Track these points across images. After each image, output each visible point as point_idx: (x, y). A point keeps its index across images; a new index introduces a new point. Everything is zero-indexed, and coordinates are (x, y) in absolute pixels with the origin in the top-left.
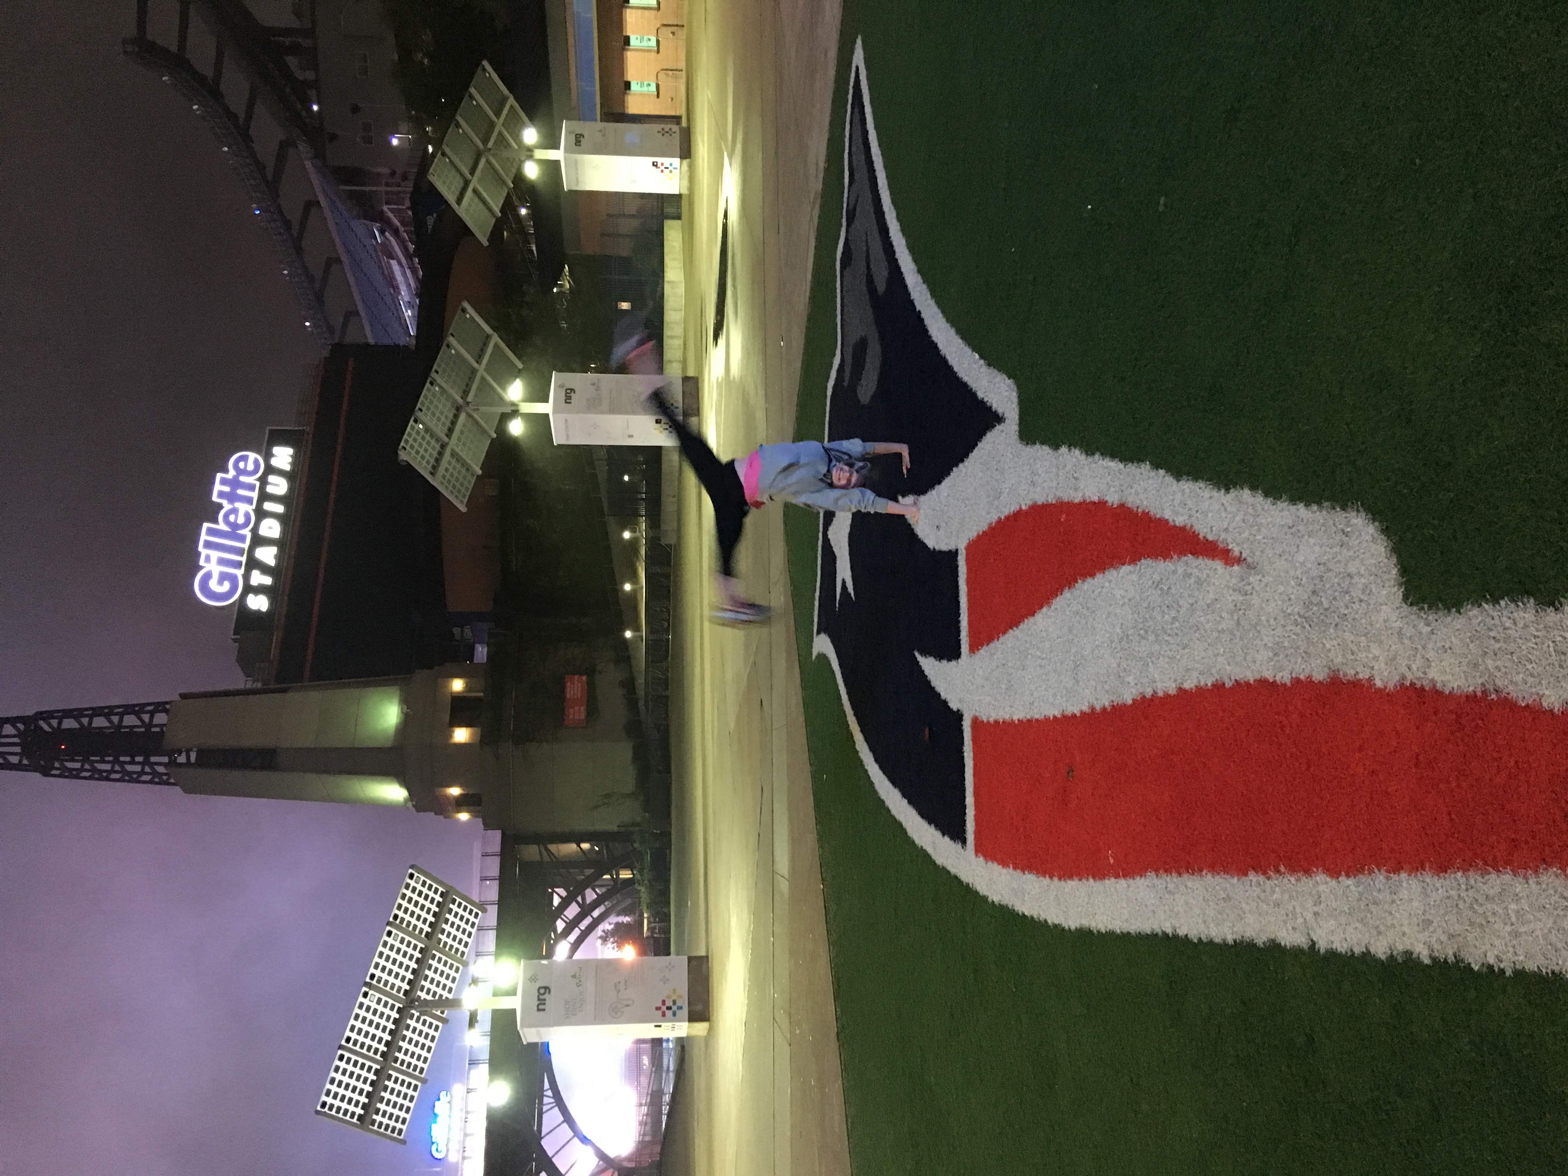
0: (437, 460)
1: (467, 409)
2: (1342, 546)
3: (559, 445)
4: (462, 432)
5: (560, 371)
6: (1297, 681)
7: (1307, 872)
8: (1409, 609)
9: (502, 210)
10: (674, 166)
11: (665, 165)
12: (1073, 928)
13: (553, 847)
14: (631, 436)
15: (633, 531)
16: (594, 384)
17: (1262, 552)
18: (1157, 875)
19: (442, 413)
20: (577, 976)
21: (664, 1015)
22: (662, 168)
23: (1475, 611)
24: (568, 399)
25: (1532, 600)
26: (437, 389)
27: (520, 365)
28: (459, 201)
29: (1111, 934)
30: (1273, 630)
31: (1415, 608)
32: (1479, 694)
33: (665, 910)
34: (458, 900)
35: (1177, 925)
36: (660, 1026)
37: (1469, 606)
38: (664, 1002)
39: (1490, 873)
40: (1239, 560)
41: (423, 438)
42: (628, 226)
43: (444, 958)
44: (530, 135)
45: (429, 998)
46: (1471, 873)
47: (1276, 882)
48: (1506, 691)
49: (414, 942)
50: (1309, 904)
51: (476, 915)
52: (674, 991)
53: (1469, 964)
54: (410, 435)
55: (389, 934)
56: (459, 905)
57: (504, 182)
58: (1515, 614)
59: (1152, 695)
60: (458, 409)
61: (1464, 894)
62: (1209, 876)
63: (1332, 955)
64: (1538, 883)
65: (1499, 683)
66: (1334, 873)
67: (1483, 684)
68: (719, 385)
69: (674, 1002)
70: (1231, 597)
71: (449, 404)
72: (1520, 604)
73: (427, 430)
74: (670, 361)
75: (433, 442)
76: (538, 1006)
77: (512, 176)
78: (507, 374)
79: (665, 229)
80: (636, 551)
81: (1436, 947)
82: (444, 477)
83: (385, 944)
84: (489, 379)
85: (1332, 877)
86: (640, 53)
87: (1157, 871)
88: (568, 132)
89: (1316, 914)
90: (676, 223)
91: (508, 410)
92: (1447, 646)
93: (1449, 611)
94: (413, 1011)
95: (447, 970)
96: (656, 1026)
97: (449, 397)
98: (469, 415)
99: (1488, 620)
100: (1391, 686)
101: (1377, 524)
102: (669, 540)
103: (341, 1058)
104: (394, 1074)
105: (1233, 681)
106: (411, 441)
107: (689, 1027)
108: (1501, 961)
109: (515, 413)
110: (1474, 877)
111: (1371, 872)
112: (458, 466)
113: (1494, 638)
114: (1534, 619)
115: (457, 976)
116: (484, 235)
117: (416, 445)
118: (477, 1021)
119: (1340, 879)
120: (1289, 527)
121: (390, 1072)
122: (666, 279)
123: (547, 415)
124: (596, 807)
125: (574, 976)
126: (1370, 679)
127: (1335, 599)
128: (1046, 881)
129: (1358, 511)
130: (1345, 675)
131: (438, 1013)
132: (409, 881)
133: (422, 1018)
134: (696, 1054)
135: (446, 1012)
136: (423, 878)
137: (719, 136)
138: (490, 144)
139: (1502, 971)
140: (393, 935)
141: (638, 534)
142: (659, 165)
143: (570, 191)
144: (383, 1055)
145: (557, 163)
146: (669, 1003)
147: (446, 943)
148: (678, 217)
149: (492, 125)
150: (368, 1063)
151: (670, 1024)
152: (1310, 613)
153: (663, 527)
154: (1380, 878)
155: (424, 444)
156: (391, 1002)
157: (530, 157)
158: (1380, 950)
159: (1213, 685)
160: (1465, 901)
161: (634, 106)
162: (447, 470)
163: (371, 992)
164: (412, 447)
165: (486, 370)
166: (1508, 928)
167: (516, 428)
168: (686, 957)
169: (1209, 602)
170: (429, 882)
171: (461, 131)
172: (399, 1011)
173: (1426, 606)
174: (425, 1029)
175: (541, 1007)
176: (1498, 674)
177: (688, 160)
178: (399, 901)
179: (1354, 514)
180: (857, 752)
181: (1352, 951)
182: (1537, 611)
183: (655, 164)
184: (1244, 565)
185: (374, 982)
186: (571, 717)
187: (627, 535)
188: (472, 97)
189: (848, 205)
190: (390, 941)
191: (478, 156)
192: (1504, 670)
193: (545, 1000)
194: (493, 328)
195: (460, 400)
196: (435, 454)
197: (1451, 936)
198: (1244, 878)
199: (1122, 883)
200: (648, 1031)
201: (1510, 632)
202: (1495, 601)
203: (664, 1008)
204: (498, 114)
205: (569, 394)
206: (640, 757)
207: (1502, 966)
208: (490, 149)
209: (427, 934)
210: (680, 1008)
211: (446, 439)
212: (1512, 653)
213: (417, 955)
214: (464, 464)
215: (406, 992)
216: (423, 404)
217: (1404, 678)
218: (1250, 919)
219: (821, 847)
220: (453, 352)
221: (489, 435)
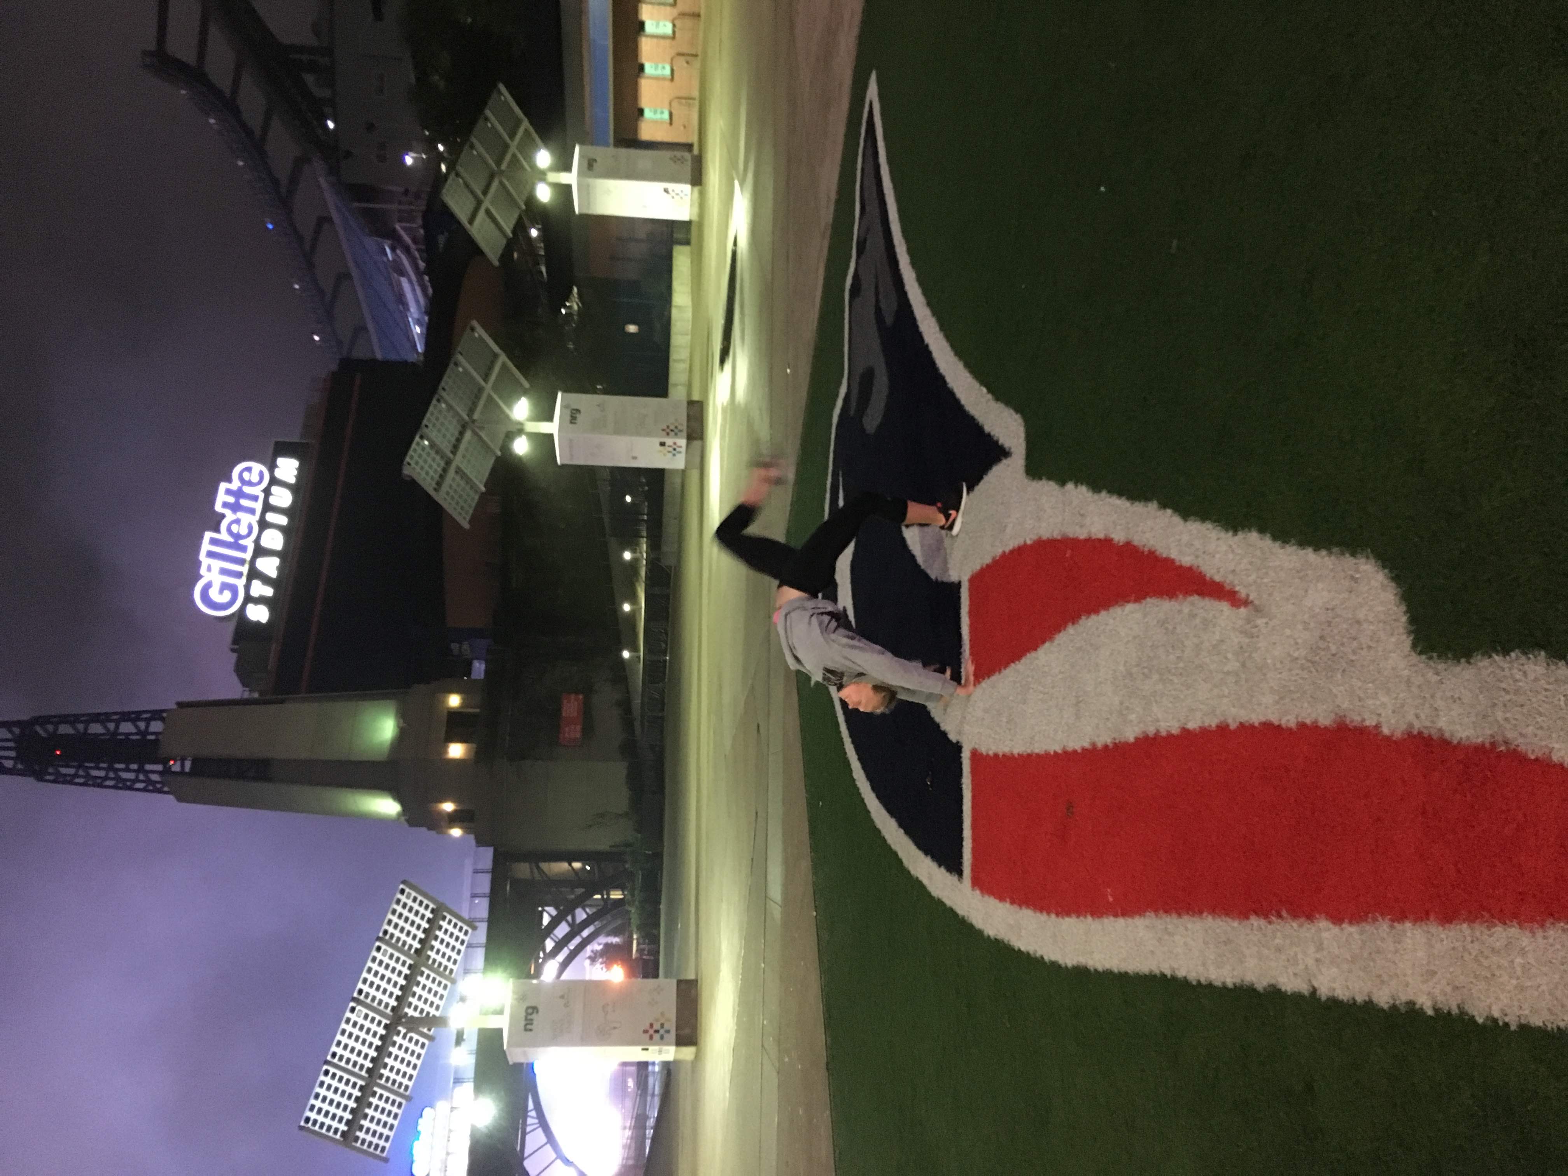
0: (442, 477)
1: (474, 426)
2: (1351, 592)
3: (561, 464)
4: (467, 450)
5: (566, 391)
6: (1302, 726)
7: (1310, 917)
8: (1418, 658)
9: (514, 231)
10: (685, 192)
11: (676, 192)
12: (1070, 965)
13: (544, 866)
14: (635, 458)
15: (633, 551)
16: (599, 406)
17: (1270, 595)
18: (1157, 916)
19: (447, 429)
20: (566, 997)
21: (651, 1037)
22: (674, 194)
23: (1486, 662)
24: (573, 419)
25: (1543, 653)
26: (443, 405)
27: (526, 385)
28: (471, 221)
29: (1108, 974)
30: (1280, 673)
31: (1424, 657)
32: (1487, 745)
33: (655, 932)
34: (448, 917)
35: (1176, 966)
36: (647, 1049)
37: (1479, 657)
38: (651, 1025)
39: (1496, 925)
40: (1246, 603)
41: (428, 454)
42: (638, 250)
43: (433, 975)
44: (543, 158)
45: (416, 1014)
46: (1476, 925)
47: (1278, 927)
48: (1516, 743)
49: (403, 958)
50: (1311, 950)
51: (466, 933)
52: (662, 1014)
53: (1473, 1016)
54: (415, 450)
55: (379, 949)
56: (450, 922)
57: (517, 205)
58: (1526, 667)
59: (1155, 734)
60: (464, 427)
61: (1469, 946)
62: (1210, 918)
63: (1334, 1003)
64: (1545, 938)
65: (1510, 735)
66: (1337, 919)
67: (1492, 736)
68: (724, 410)
69: (662, 1025)
70: (1236, 639)
71: (455, 422)
72: (1531, 656)
73: (432, 445)
74: (676, 385)
75: (438, 458)
76: (526, 1025)
77: (524, 198)
78: (512, 393)
79: (674, 254)
80: (637, 574)
81: (1440, 998)
82: (448, 493)
83: (374, 959)
84: (495, 397)
85: (1334, 923)
86: (654, 80)
87: (1156, 911)
88: (581, 156)
89: (1317, 960)
90: (685, 249)
91: (513, 428)
92: (1456, 696)
93: (1459, 661)
94: (400, 1028)
95: (435, 987)
96: (643, 1049)
97: (455, 414)
98: (475, 433)
99: (1498, 671)
100: (1398, 735)
101: (1386, 571)
102: (668, 561)
103: (326, 1073)
104: (379, 1091)
105: (1238, 724)
106: (416, 457)
107: (676, 1052)
108: (1506, 1015)
109: (520, 431)
110: (1479, 929)
111: (1375, 920)
112: (462, 483)
113: (1504, 689)
114: (1545, 671)
115: (445, 993)
116: (496, 257)
117: (421, 462)
118: (463, 1040)
119: (1344, 926)
120: (1298, 572)
121: (375, 1089)
122: (674, 303)
123: (551, 435)
124: (590, 826)
125: (562, 997)
126: (1377, 727)
127: (1343, 644)
128: (1043, 917)
129: (1368, 558)
130: (1352, 721)
131: (425, 1030)
132: (399, 896)
133: (409, 1035)
134: (683, 1078)
135: (433, 1030)
136: (414, 894)
137: (731, 164)
138: (504, 166)
139: (1507, 1025)
140: (382, 951)
141: (638, 555)
142: (670, 191)
143: (581, 215)
144: (369, 1070)
145: (568, 186)
146: (657, 1026)
147: (434, 961)
148: (687, 243)
149: (506, 147)
150: (353, 1079)
151: (657, 1048)
152: (1317, 658)
153: (665, 548)
154: (1383, 926)
155: (429, 460)
156: (378, 1018)
157: (543, 179)
158: (1383, 999)
159: (1218, 726)
160: (1470, 954)
161: (646, 133)
162: (451, 486)
163: (358, 1008)
164: (417, 463)
165: (493, 388)
166: (1514, 982)
167: (521, 447)
168: (674, 982)
169: (1215, 642)
170: (420, 898)
171: (475, 152)
172: (386, 1027)
173: (1435, 655)
174: (412, 1046)
175: (529, 1027)
176: (1508, 726)
177: (699, 187)
178: (390, 916)
179: (1363, 560)
180: (854, 780)
181: (1354, 999)
182: (1548, 664)
183: (666, 190)
184: (1250, 607)
185: (362, 997)
186: (566, 735)
187: (627, 556)
188: (487, 119)
189: (858, 237)
190: (379, 956)
191: (492, 177)
192: (1514, 722)
193: (532, 1020)
194: (501, 348)
195: (466, 418)
196: (440, 470)
197: (1456, 988)
198: (1246, 922)
199: (1121, 922)
200: (635, 1054)
201: (1521, 684)
202: (1506, 652)
203: (651, 1032)
204: (512, 136)
205: (574, 414)
206: (635, 779)
207: (1507, 1020)
208: (503, 171)
209: (417, 950)
210: (668, 1032)
211: (451, 456)
212: (1522, 706)
213: (406, 971)
214: (468, 480)
215: (393, 1008)
216: (429, 421)
217: (1411, 725)
218: (1251, 963)
219: (815, 874)
220: (461, 369)
221: (495, 453)
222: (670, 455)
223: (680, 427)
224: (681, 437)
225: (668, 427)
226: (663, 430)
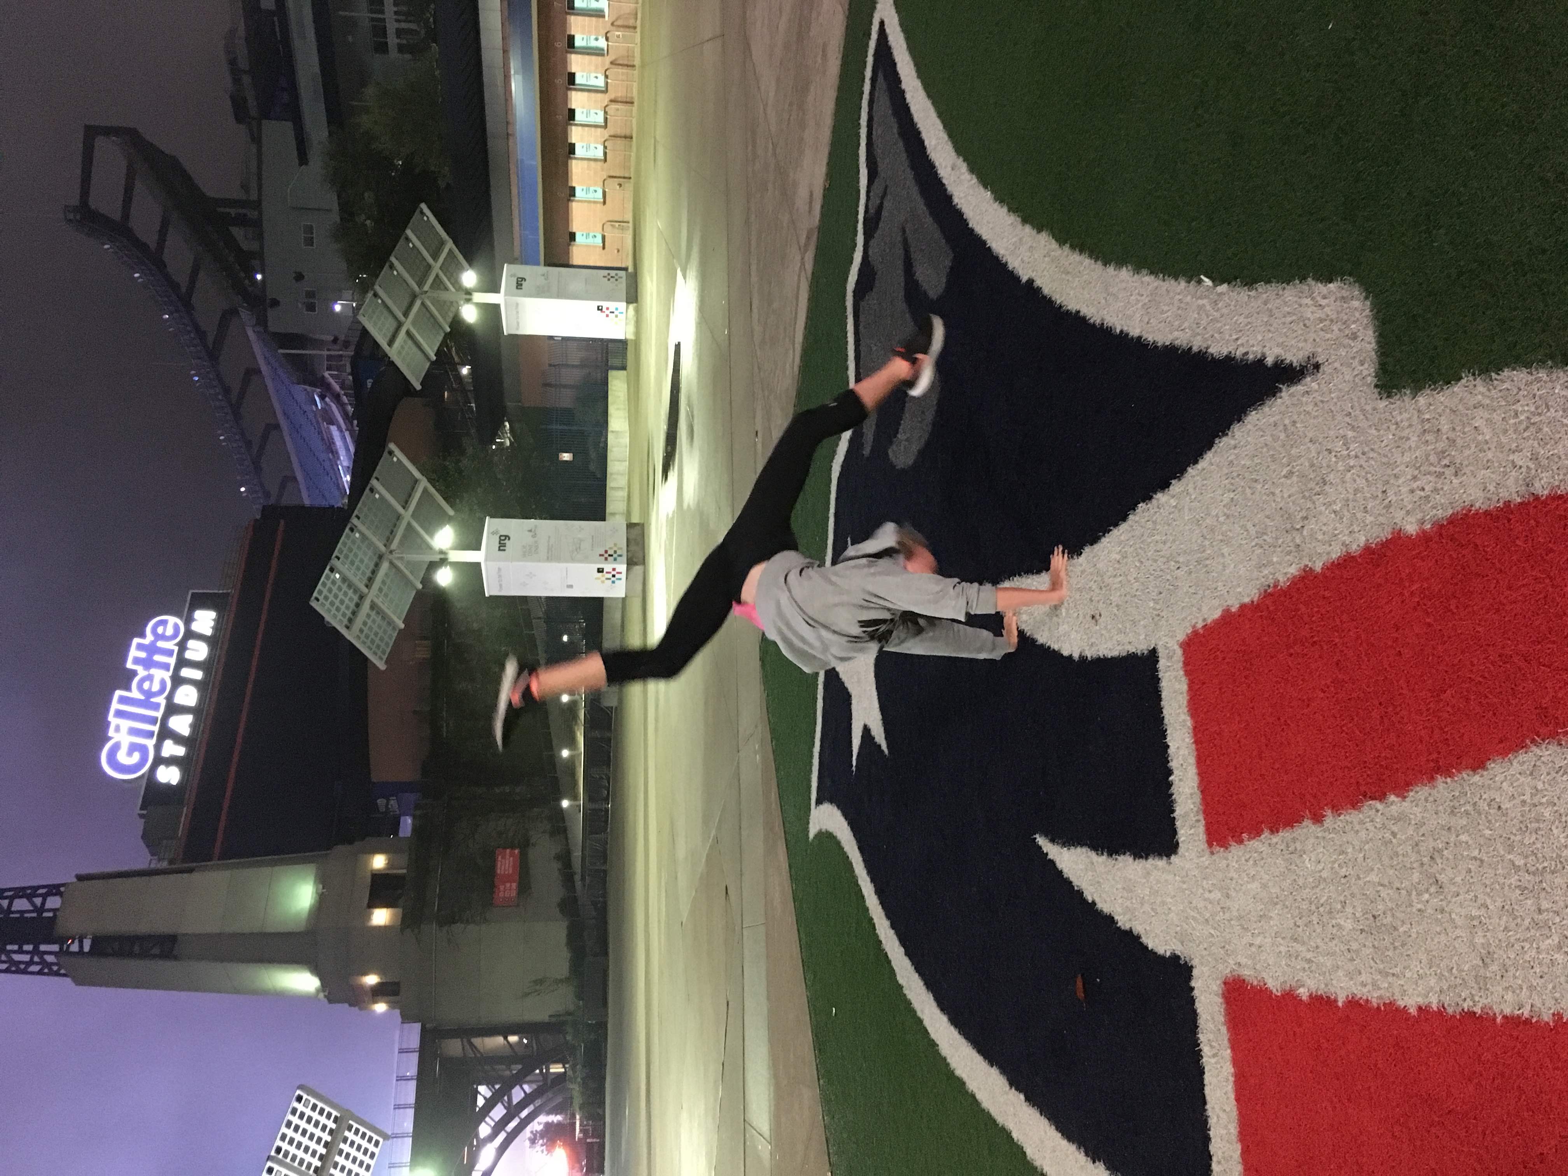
0: (354, 613)
1: (390, 557)
3: (491, 596)
4: (384, 582)
5: (492, 516)
9: (437, 355)
10: (620, 310)
11: (611, 310)
13: (477, 1041)
14: (570, 586)
16: (530, 531)
19: (362, 561)
22: (608, 312)
24: (502, 547)
26: (357, 535)
27: (451, 512)
28: (391, 343)
33: (600, 1111)
34: (355, 1126)
41: (340, 589)
42: (571, 377)
44: (469, 278)
51: (377, 1144)
54: (324, 585)
56: (357, 1132)
57: (441, 327)
60: (380, 557)
68: (670, 522)
71: (370, 553)
73: (344, 579)
74: (613, 514)
75: (350, 593)
77: (450, 320)
78: (436, 521)
79: (610, 379)
80: (575, 717)
82: (361, 631)
84: (415, 524)
86: (586, 204)
88: (509, 276)
90: (622, 373)
91: (436, 558)
97: (371, 544)
98: (392, 564)
102: (609, 702)
106: (325, 592)
109: (443, 562)
112: (379, 619)
116: (418, 380)
117: (331, 596)
122: (610, 429)
123: (478, 565)
124: (527, 995)
132: (296, 1104)
136: (313, 1101)
138: (426, 288)
142: (604, 309)
143: (510, 336)
145: (496, 308)
148: (624, 368)
149: (429, 267)
155: (341, 596)
157: (468, 301)
161: (577, 258)
162: (365, 624)
164: (326, 598)
165: (413, 516)
167: (444, 578)
170: (320, 1105)
171: (395, 273)
177: (635, 305)
178: (284, 1130)
183: (599, 309)
186: (501, 894)
188: (408, 240)
191: (414, 297)
194: (422, 473)
195: (383, 549)
196: (352, 606)
204: (435, 257)
205: (503, 542)
206: (575, 940)
208: (426, 292)
209: (317, 1169)
211: (365, 590)
214: (384, 617)
216: (341, 551)
219: (828, 1113)
220: (377, 496)
221: (413, 586)
222: (610, 582)
223: (619, 552)
224: (621, 563)
225: (606, 552)
226: (601, 555)
